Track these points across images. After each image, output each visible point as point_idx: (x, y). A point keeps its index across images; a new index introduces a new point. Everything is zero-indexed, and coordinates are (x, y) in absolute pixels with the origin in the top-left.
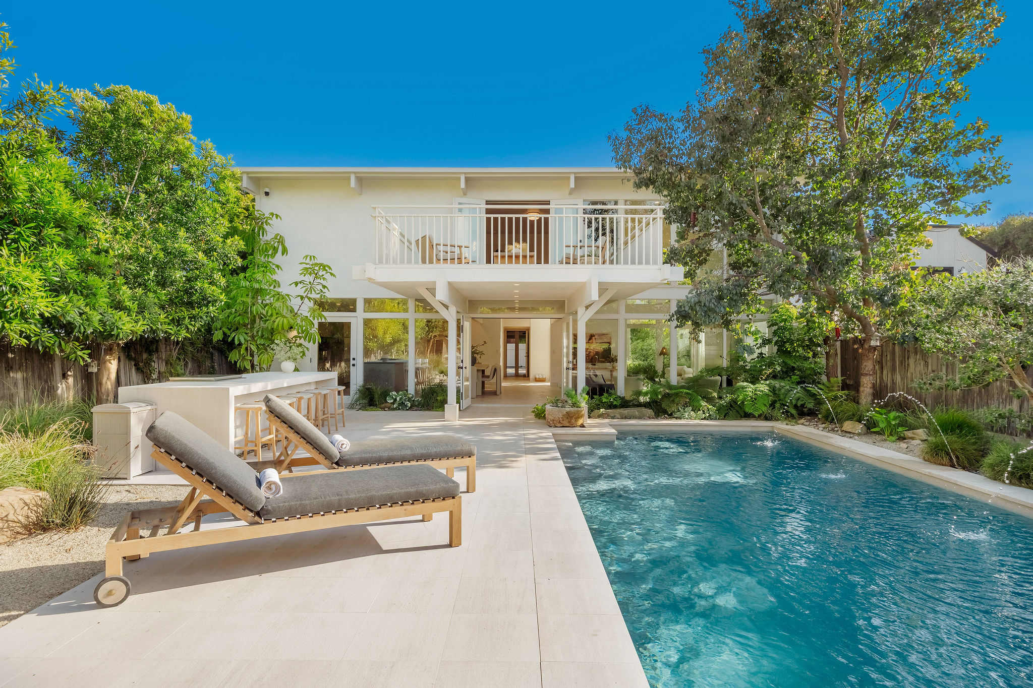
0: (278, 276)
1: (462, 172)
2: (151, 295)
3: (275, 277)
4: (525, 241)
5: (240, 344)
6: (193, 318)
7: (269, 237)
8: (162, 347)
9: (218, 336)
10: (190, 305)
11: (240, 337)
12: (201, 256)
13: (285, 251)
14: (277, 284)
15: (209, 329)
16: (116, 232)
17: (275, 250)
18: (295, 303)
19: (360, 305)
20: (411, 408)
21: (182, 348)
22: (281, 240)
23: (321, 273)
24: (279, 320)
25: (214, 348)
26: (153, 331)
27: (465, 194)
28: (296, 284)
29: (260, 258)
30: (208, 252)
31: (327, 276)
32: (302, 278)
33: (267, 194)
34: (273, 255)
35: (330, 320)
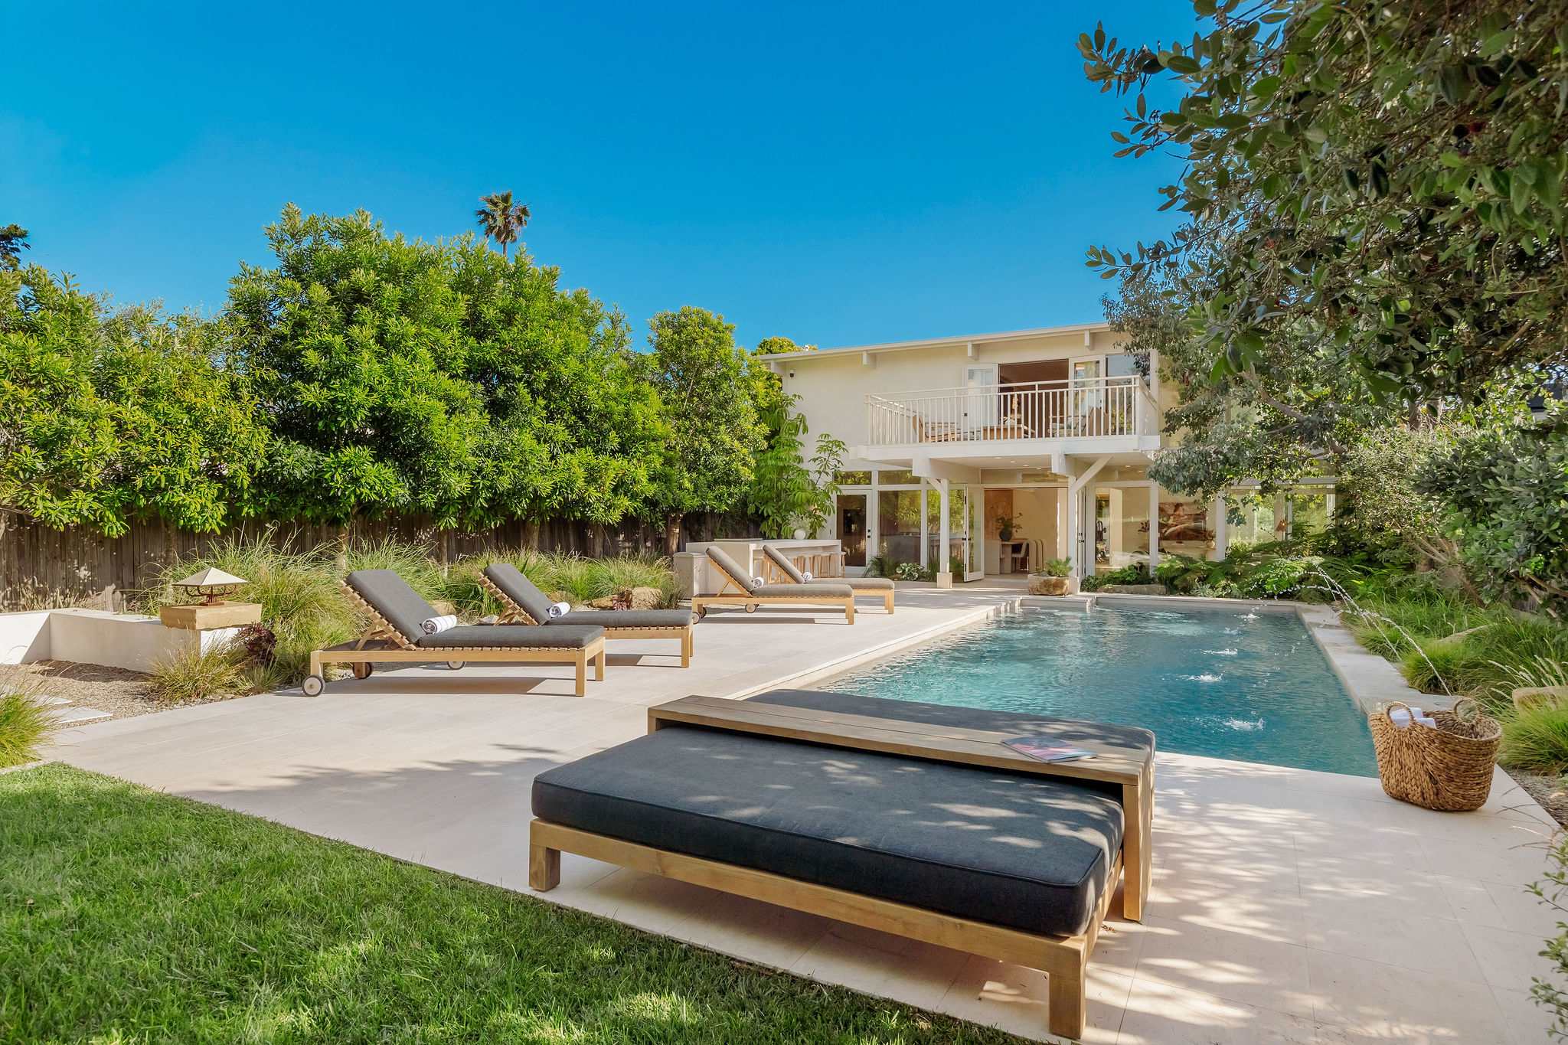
0: (801, 452)
1: (969, 339)
2: (701, 477)
3: (798, 454)
4: (1019, 411)
5: (769, 516)
6: (730, 495)
7: (792, 416)
8: (709, 519)
9: (751, 509)
10: (728, 484)
11: (768, 510)
12: (736, 443)
13: (806, 430)
14: (800, 460)
15: (744, 502)
16: (679, 430)
17: (797, 429)
18: (814, 477)
19: (875, 478)
20: (917, 579)
21: (724, 520)
22: (802, 418)
23: (835, 450)
24: (799, 494)
25: (750, 520)
26: (704, 506)
27: (977, 359)
28: (815, 460)
29: (784, 436)
30: (741, 439)
31: (841, 452)
32: (818, 455)
33: (792, 375)
34: (796, 434)
35: (845, 493)
